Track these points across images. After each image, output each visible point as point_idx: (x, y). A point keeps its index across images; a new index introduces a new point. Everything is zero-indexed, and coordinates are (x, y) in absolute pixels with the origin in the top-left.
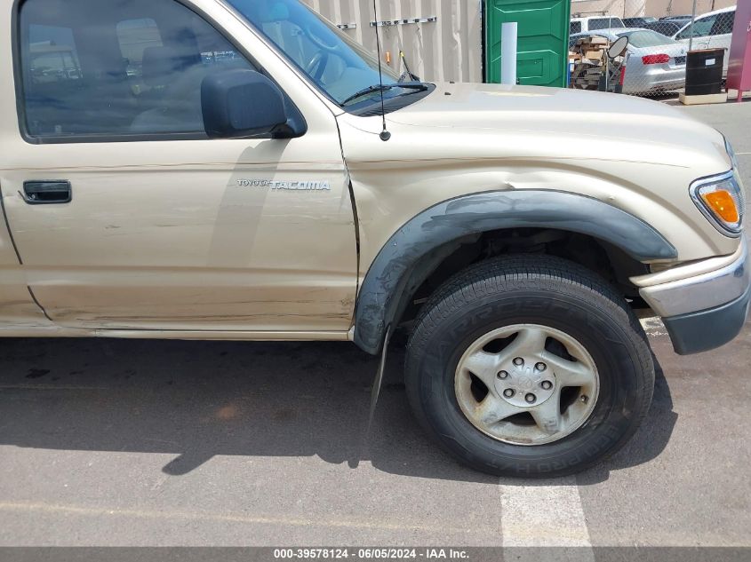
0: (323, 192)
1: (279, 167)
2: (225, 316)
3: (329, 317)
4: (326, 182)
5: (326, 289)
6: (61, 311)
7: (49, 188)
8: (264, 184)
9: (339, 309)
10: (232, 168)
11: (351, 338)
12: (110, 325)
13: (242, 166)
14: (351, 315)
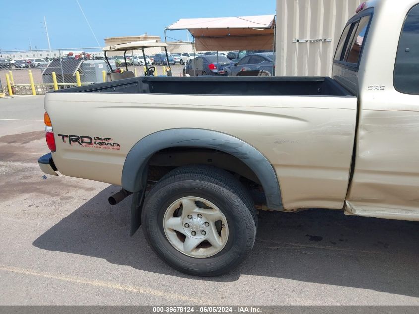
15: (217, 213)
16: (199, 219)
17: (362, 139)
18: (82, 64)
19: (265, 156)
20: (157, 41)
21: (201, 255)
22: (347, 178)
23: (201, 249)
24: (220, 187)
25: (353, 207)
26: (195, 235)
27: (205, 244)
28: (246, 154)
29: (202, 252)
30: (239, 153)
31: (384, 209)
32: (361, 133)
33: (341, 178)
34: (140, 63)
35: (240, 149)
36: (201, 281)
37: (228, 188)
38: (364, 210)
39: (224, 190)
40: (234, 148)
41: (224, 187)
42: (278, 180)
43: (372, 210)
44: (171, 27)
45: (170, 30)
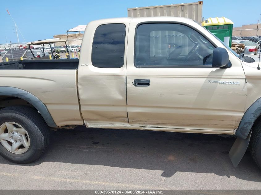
0: (237, 85)
1: (223, 77)
2: (191, 124)
3: (228, 126)
4: (238, 82)
5: (232, 116)
6: (134, 120)
7: (143, 81)
8: (217, 82)
9: (234, 123)
10: (207, 77)
11: (235, 133)
12: (149, 126)
13: (210, 76)
14: (238, 125)
15: (23, 130)
16: (17, 133)
17: (80, 89)
18: (27, 52)
19: (39, 99)
20: (60, 39)
21: (20, 152)
22: (78, 108)
23: (20, 149)
24: (22, 116)
25: (88, 123)
26: (17, 142)
27: (22, 147)
28: (29, 98)
29: (21, 151)
30: (26, 98)
31: (102, 124)
32: (79, 87)
33: (75, 109)
34: (72, 50)
35: (26, 96)
36: (20, 166)
37: (25, 116)
38: (93, 125)
39: (23, 117)
40: (23, 96)
41: (23, 116)
42: (48, 111)
43: (96, 124)
44: (70, 30)
45: (70, 32)
